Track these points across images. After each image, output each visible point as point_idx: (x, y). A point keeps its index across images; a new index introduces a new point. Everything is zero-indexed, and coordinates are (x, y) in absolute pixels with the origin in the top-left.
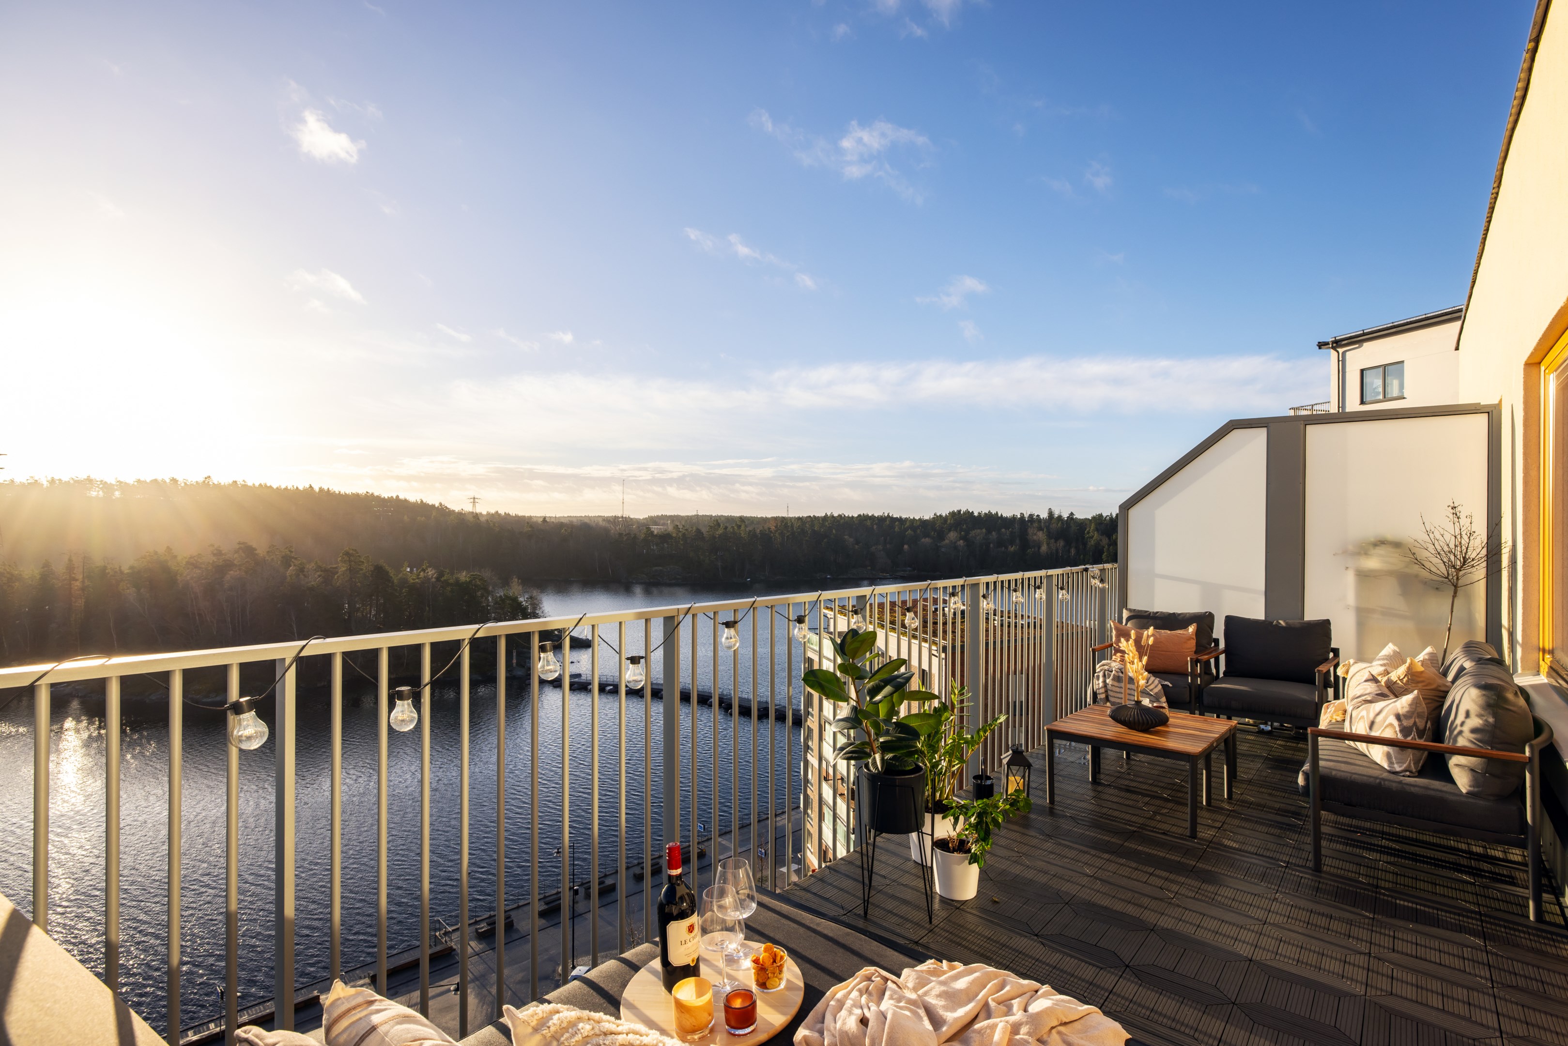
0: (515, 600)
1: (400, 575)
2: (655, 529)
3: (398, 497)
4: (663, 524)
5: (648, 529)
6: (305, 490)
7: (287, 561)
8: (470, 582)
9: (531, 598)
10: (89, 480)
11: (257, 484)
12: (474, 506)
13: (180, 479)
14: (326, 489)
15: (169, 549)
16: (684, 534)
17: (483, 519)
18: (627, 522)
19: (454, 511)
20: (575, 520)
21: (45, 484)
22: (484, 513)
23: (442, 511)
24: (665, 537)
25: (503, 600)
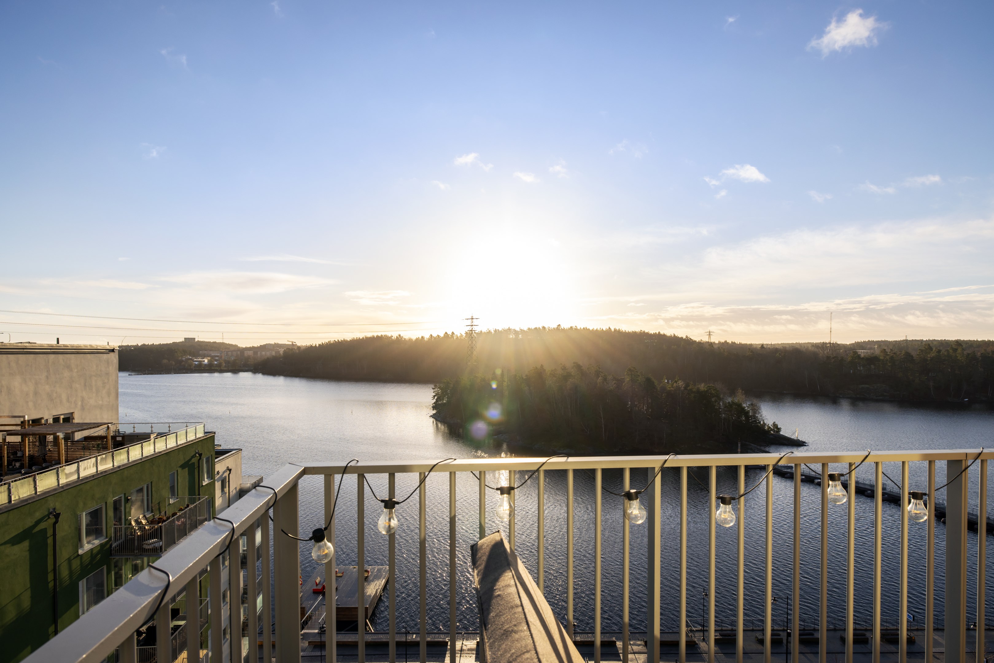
0: (739, 405)
1: (661, 385)
2: (862, 353)
3: (659, 332)
4: (870, 349)
5: (855, 353)
6: (607, 331)
7: (598, 374)
8: (707, 391)
9: (752, 404)
10: (509, 329)
11: (582, 328)
12: (710, 337)
13: (546, 327)
14: (618, 329)
15: (542, 366)
16: (892, 358)
17: (715, 347)
18: (835, 347)
19: (695, 341)
20: (787, 346)
21: (493, 332)
22: (717, 342)
23: (688, 342)
24: (872, 360)
25: (731, 405)
